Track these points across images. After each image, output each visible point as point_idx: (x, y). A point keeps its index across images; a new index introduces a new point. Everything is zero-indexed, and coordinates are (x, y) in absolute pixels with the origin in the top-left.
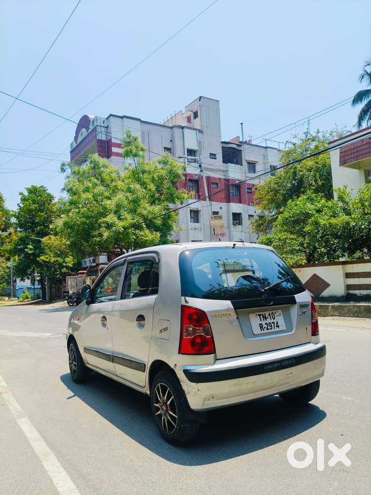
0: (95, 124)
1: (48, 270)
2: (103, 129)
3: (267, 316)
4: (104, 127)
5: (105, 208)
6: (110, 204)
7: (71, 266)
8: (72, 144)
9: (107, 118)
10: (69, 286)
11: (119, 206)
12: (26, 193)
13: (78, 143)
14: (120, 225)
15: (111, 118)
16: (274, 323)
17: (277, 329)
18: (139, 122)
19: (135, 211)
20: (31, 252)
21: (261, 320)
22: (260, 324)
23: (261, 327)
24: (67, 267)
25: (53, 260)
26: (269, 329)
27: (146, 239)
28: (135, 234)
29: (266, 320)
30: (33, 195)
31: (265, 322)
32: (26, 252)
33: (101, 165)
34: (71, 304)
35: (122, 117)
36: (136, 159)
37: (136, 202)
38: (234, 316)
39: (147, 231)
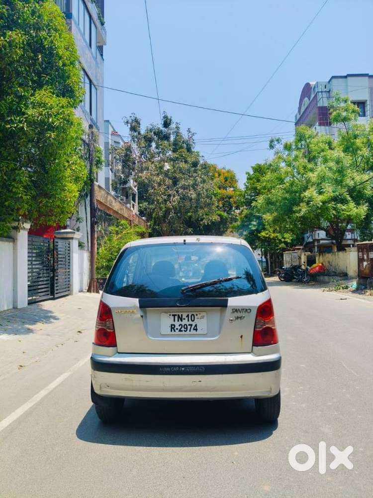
0: (316, 91)
1: (269, 245)
2: (325, 95)
3: (184, 316)
4: (325, 92)
5: (308, 181)
6: (313, 176)
7: (289, 241)
8: (296, 116)
9: (329, 82)
10: (284, 261)
11: (323, 179)
12: (252, 173)
13: (301, 114)
14: (319, 199)
15: (333, 80)
16: (191, 325)
17: (193, 332)
18: (367, 78)
19: (341, 181)
20: (254, 228)
21: (174, 321)
22: (172, 325)
23: (172, 328)
24: (286, 243)
25: (273, 235)
26: (182, 331)
27: (348, 214)
28: (335, 209)
29: (182, 321)
30: (257, 174)
31: (180, 322)
32: (251, 228)
33: (307, 136)
34: (282, 279)
35: (346, 77)
36: (346, 123)
37: (341, 171)
38: (139, 314)
39: (352, 205)
